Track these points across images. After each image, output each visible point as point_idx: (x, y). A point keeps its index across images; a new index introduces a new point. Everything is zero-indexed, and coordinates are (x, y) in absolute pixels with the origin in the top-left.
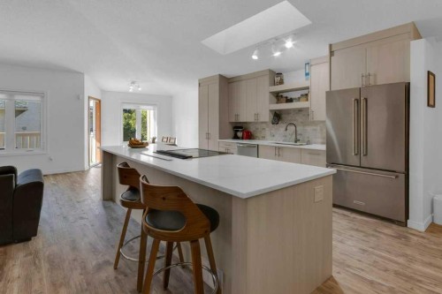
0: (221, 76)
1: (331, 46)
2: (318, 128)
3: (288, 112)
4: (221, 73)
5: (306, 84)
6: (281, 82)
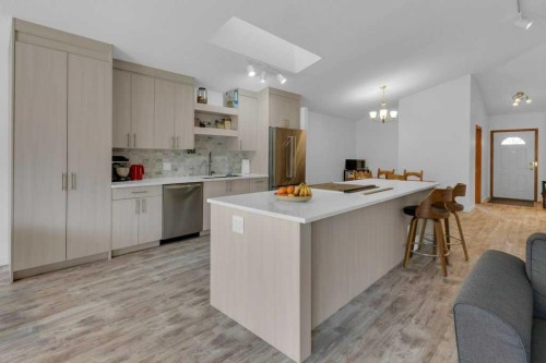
1: (269, 88)
2: (226, 158)
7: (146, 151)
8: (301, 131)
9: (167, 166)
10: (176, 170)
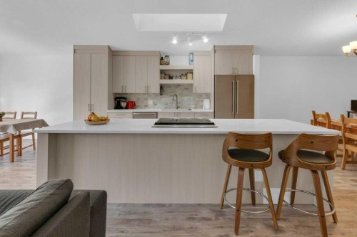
0: (109, 47)
1: (214, 46)
2: (192, 98)
3: (169, 86)
4: (110, 45)
5: (190, 67)
6: (168, 64)
7: (139, 94)
8: (254, 75)
9: (150, 102)
10: (156, 105)
